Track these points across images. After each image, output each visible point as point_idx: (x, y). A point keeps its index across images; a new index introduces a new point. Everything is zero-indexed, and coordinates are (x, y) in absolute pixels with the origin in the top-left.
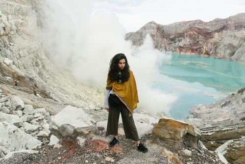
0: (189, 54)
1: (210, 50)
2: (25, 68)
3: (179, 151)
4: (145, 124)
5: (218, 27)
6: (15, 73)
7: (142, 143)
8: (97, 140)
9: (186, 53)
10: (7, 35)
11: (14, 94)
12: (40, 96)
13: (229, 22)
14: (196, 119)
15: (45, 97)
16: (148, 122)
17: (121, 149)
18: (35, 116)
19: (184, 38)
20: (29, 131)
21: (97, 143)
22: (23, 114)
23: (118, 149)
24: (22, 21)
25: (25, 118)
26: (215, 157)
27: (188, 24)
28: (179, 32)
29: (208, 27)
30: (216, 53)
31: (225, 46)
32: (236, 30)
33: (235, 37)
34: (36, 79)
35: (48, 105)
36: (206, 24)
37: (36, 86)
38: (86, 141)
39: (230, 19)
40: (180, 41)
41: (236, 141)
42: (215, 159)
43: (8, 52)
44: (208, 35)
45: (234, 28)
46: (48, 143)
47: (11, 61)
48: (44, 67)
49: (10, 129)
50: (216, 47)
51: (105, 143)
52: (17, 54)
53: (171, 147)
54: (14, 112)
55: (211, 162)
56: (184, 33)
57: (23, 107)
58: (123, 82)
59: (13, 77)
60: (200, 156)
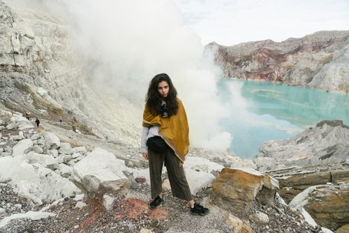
0: (257, 80)
1: (283, 76)
2: (62, 99)
3: (251, 216)
4: (202, 173)
5: (292, 48)
6: (50, 105)
7: (198, 202)
8: (133, 199)
9: (255, 80)
10: (41, 60)
11: (49, 130)
12: (80, 133)
13: (306, 42)
14: (266, 158)
15: (85, 134)
16: (206, 169)
17: (166, 213)
18: (74, 156)
19: (252, 62)
20: (66, 174)
21: (131, 204)
22: (59, 154)
23: (161, 213)
24: (59, 44)
25: (61, 158)
26: (299, 217)
27: (256, 45)
28: (246, 54)
29: (280, 49)
30: (290, 79)
31: (300, 70)
32: (314, 52)
33: (313, 59)
34: (75, 112)
35: (89, 142)
36: (277, 44)
37: (75, 120)
38: (115, 202)
39: (306, 38)
40: (246, 65)
41: (319, 188)
42: (300, 222)
43: (43, 81)
44: (280, 57)
45: (311, 49)
46: (74, 197)
47: (46, 91)
48: (84, 97)
49: (41, 172)
50: (290, 72)
51: (143, 202)
52: (53, 82)
53: (239, 211)
54: (48, 151)
55: (295, 226)
56: (251, 56)
57: (59, 145)
58: (169, 116)
59: (48, 110)
60: (280, 218)
